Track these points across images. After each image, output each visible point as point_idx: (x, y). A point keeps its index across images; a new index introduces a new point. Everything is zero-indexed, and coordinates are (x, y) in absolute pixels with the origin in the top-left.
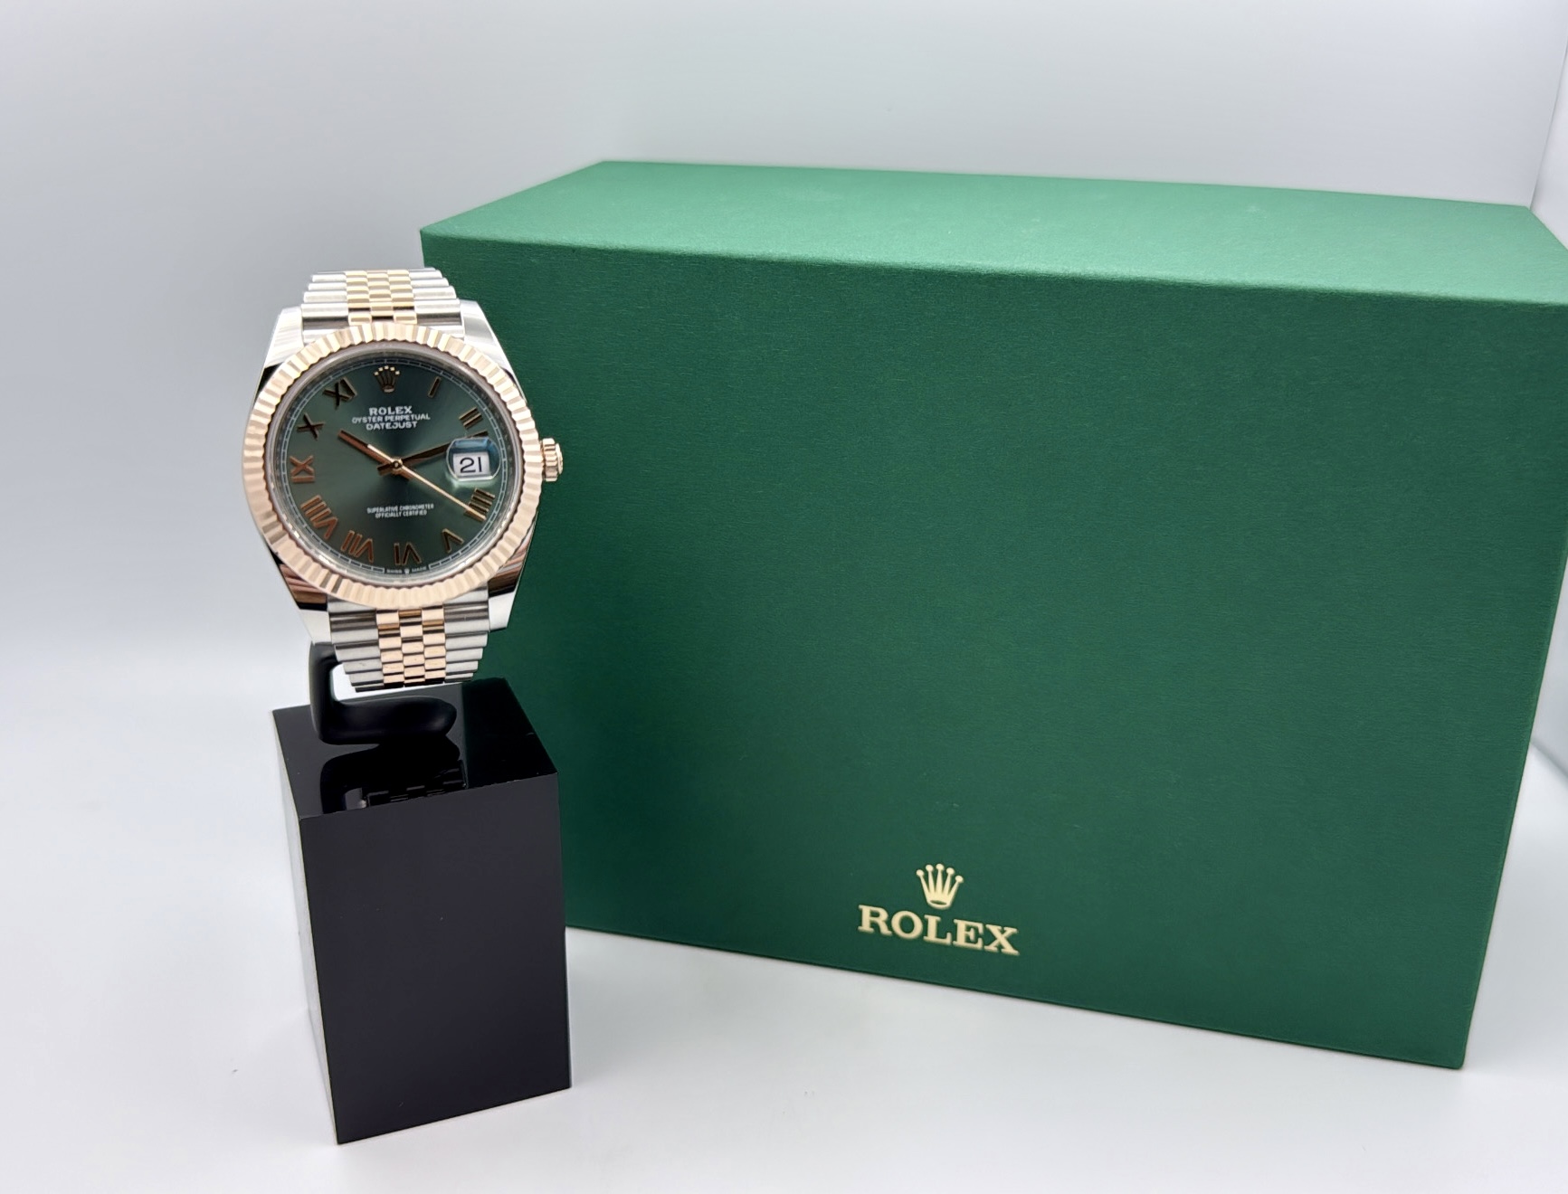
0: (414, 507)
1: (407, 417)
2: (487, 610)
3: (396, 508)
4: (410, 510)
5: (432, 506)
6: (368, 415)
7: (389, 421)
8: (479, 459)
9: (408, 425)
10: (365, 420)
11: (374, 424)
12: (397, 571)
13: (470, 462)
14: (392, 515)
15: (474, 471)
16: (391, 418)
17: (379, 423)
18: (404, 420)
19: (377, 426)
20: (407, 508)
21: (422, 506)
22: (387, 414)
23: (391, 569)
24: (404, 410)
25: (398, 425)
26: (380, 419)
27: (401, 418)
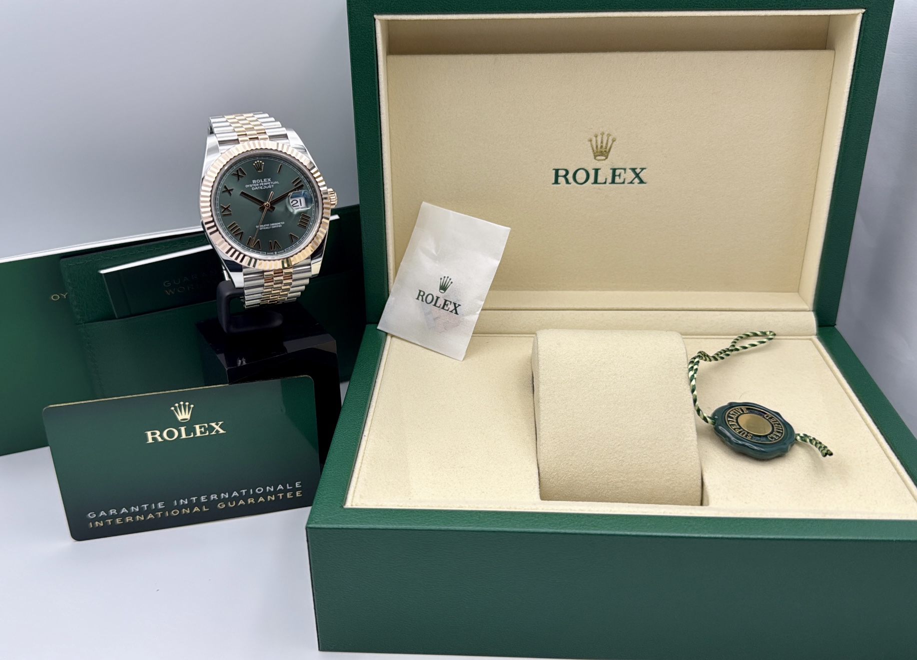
0: (276, 224)
1: (269, 183)
2: (311, 268)
3: (268, 225)
4: (275, 225)
5: (284, 223)
6: (252, 183)
7: (261, 185)
8: (300, 200)
9: (270, 187)
10: (251, 186)
11: (255, 187)
12: (271, 253)
13: (296, 202)
14: (267, 228)
15: (298, 206)
16: (262, 184)
17: (257, 187)
18: (268, 185)
19: (256, 188)
20: (273, 224)
21: (279, 223)
22: (260, 182)
23: (269, 252)
24: (268, 180)
25: (266, 187)
26: (258, 185)
27: (267, 184)
